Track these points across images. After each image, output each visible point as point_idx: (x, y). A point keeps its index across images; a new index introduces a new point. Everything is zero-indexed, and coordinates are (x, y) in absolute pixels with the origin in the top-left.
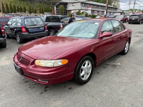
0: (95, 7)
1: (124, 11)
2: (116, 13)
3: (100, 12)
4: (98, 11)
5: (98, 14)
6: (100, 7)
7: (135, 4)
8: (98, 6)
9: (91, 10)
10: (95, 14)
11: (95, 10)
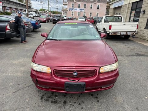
0: (5, 3)
1: (37, 10)
2: (31, 12)
3: (13, 9)
4: (10, 8)
5: (11, 11)
6: (12, 4)
7: (49, 5)
8: (13, 3)
9: (2, 6)
10: (7, 11)
11: (6, 6)
